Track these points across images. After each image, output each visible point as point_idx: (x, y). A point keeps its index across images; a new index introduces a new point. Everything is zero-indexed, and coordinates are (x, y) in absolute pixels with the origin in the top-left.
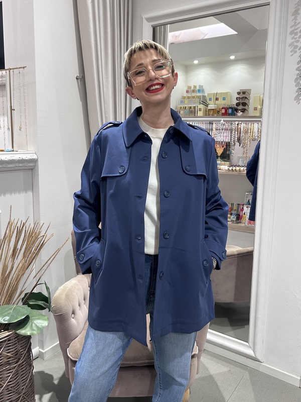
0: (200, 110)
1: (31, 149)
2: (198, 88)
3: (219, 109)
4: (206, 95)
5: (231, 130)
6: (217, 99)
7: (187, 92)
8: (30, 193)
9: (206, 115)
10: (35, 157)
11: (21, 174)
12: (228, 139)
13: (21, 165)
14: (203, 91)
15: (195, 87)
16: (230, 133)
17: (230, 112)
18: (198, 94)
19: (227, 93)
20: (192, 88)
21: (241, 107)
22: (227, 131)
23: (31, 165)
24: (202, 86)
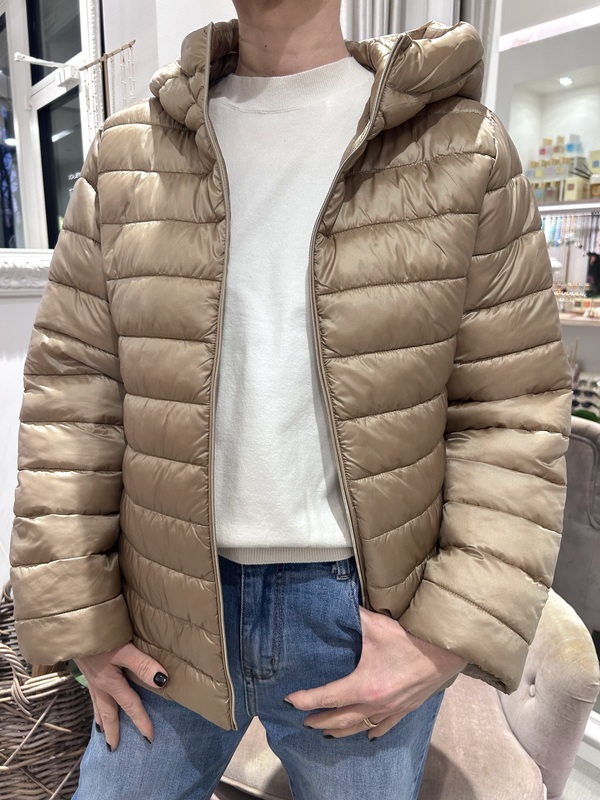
0: (571, 187)
2: (567, 141)
4: (586, 154)
7: (542, 152)
9: (584, 198)
14: (579, 148)
15: (561, 139)
18: (568, 155)
20: (554, 143)
24: (578, 137)
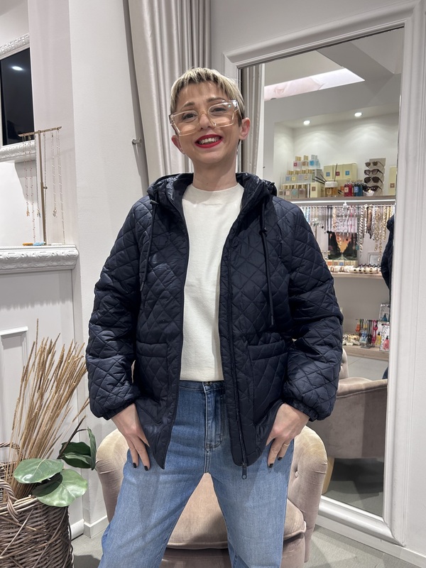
0: (314, 189)
1: (70, 242)
2: (310, 159)
3: (341, 187)
4: (322, 168)
5: (358, 217)
6: (337, 174)
7: (295, 165)
8: (69, 303)
9: (322, 196)
10: (75, 252)
11: (56, 276)
12: (354, 230)
13: (55, 264)
14: (318, 164)
16: (356, 221)
17: (355, 191)
18: (311, 168)
19: (351, 164)
20: (302, 159)
21: (371, 184)
22: (353, 219)
23: (70, 263)
24: (316, 156)
